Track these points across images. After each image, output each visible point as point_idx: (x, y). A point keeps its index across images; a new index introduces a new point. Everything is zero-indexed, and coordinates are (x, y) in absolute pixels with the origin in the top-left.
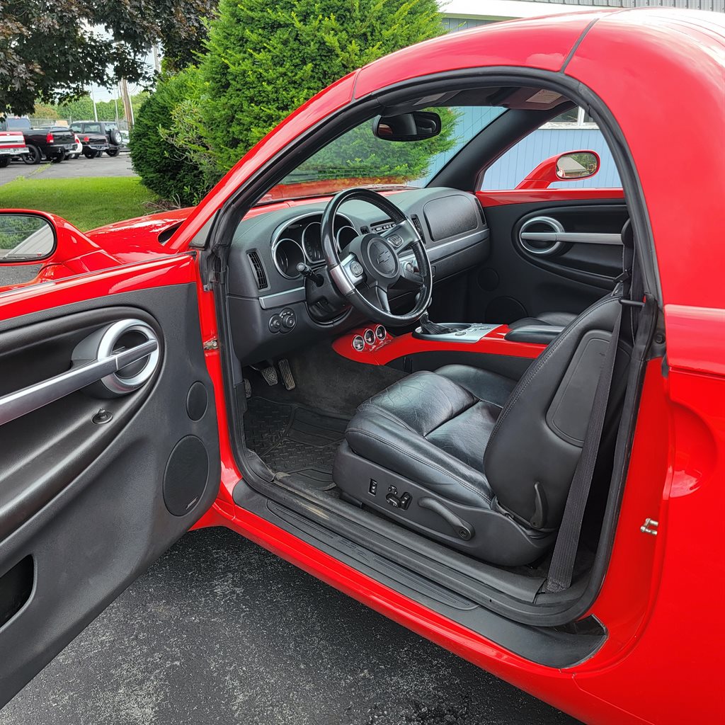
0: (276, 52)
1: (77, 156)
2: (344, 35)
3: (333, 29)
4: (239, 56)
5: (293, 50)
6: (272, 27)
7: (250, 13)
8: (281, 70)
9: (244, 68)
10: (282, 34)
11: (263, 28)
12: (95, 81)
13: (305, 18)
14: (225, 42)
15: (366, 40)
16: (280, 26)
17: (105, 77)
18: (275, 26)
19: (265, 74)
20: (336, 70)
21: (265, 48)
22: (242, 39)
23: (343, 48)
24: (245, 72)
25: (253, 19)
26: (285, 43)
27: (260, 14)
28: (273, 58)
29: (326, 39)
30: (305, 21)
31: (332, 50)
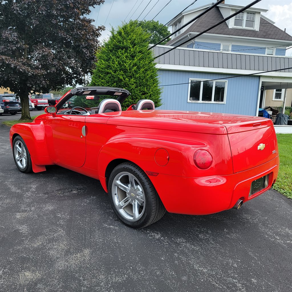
0: (107, 80)
1: (66, 108)
2: (125, 76)
3: (122, 75)
4: (98, 81)
5: (112, 79)
7: (102, 70)
8: (108, 84)
9: (99, 83)
10: (109, 75)
11: (105, 74)
12: (69, 84)
14: (95, 76)
15: (132, 77)
16: (109, 73)
17: (72, 83)
18: (108, 73)
21: (104, 79)
22: (100, 76)
23: (124, 79)
25: (103, 71)
26: (110, 77)
27: (104, 70)
28: (106, 81)
29: (120, 77)
30: (115, 73)
31: (121, 80)
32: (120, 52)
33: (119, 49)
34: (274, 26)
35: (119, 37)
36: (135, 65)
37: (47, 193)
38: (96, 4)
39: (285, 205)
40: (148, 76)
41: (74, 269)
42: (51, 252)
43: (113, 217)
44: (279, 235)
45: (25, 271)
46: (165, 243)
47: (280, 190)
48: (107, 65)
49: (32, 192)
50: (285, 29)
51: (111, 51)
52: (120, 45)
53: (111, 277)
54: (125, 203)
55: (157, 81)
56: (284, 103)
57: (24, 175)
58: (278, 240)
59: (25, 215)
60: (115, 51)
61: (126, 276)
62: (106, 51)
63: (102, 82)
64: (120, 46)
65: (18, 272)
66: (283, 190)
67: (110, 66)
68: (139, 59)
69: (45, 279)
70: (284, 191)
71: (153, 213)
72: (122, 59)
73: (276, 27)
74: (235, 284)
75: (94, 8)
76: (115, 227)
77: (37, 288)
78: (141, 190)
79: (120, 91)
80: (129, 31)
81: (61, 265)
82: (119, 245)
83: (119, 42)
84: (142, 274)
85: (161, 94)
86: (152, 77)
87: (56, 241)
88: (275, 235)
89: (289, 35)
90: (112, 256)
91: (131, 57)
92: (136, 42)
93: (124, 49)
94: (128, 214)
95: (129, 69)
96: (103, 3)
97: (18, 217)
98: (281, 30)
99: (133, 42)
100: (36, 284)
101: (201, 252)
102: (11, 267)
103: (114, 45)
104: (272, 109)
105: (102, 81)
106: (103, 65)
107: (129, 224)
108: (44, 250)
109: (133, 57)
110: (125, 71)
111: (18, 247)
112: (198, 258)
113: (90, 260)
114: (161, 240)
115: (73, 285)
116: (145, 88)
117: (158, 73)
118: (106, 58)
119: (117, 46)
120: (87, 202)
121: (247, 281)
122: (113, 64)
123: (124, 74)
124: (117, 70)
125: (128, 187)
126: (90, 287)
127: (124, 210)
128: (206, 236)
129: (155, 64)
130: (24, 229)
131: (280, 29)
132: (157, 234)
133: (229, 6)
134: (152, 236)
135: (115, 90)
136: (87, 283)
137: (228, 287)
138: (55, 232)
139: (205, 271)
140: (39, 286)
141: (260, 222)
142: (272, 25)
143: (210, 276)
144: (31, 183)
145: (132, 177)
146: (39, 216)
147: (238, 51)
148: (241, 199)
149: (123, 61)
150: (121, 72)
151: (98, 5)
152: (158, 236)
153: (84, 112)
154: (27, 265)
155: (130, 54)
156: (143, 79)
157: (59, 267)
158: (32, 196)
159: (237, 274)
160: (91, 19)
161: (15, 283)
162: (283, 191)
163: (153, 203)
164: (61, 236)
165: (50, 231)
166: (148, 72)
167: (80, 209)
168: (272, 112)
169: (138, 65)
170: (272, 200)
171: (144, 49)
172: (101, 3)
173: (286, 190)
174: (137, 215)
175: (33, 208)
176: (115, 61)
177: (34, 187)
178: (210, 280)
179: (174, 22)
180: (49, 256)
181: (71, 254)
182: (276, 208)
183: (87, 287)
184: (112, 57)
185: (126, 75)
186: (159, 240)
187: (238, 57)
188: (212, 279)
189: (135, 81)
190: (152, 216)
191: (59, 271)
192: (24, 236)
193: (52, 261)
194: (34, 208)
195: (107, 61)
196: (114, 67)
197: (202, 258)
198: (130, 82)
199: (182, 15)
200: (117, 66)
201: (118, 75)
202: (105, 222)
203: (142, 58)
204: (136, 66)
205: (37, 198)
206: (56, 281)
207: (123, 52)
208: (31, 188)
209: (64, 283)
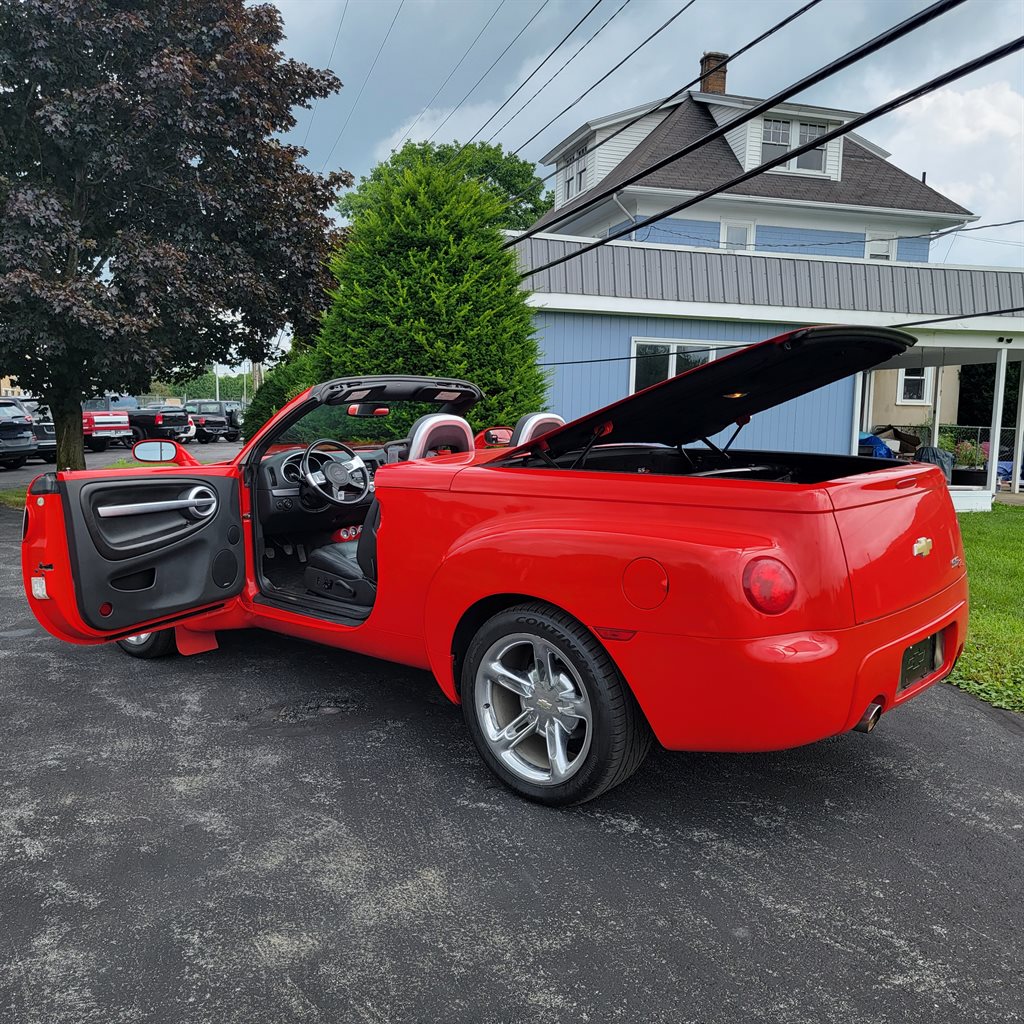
0: (373, 347)
2: (432, 335)
3: (423, 330)
4: (341, 349)
5: (387, 345)
6: (372, 327)
8: (375, 362)
9: (344, 359)
10: (379, 332)
11: (363, 327)
13: (399, 321)
15: (453, 338)
16: (378, 326)
18: (373, 326)
19: (362, 365)
20: (424, 363)
21: (362, 344)
22: (346, 334)
23: (431, 345)
24: (345, 362)
25: (355, 319)
26: (381, 340)
27: (361, 316)
28: (369, 352)
29: (416, 337)
30: (398, 323)
31: (421, 347)
32: (414, 256)
33: (408, 247)
34: (887, 163)
35: (409, 209)
36: (465, 298)
37: (242, 717)
38: (315, 95)
39: (989, 728)
40: (505, 336)
41: (412, 924)
42: (326, 882)
43: (479, 779)
44: (989, 810)
45: (268, 934)
46: (659, 843)
47: (968, 684)
48: (369, 299)
49: (194, 714)
50: (924, 174)
51: (383, 254)
52: (413, 234)
53: (527, 939)
54: (518, 731)
55: (535, 349)
56: (935, 412)
57: (146, 664)
58: (988, 823)
59: (198, 781)
60: (396, 254)
61: (568, 934)
62: (367, 255)
63: (354, 356)
64: (412, 238)
65: (246, 937)
66: (977, 682)
67: (379, 302)
68: (477, 281)
69: (334, 951)
70: (982, 687)
71: (615, 756)
72: (422, 280)
73: (896, 169)
74: (888, 941)
75: (309, 107)
76: (492, 805)
77: (320, 976)
78: (570, 686)
79: (454, 387)
80: (441, 189)
81: (366, 911)
82: (522, 853)
83: (409, 224)
84: (615, 926)
85: (548, 391)
86: (517, 337)
87: (327, 852)
88: (977, 810)
89: (937, 194)
90: (511, 885)
91: (450, 272)
92: (465, 224)
93: (428, 249)
94: (529, 764)
95: (447, 312)
96: (337, 92)
97: (181, 788)
98: (912, 178)
99: (456, 226)
100: (314, 965)
101: (771, 865)
102: (220, 924)
103: (391, 235)
104: (897, 435)
105: (355, 350)
106: (357, 298)
107: (537, 793)
108: (299, 878)
109: (456, 273)
110: (433, 318)
111: (219, 873)
112: (768, 881)
113: (448, 897)
114: (645, 835)
115: (423, 962)
116: (498, 371)
117: (537, 324)
118: (367, 276)
119: (401, 238)
120: (380, 737)
121: (922, 931)
122: (391, 294)
123: (427, 327)
124: (406, 316)
125: (529, 681)
126: (476, 967)
127: (515, 752)
128: (775, 821)
129: (526, 295)
130: (213, 821)
131: (907, 176)
132: (628, 819)
133: (744, 103)
134: (612, 826)
135: (439, 384)
136: (462, 955)
137: (870, 950)
138: (316, 825)
139: (796, 911)
140: (323, 969)
141: (926, 778)
142: (882, 160)
143: (811, 923)
144: (176, 688)
145: (546, 647)
146: (245, 784)
147: (785, 247)
148: (876, 701)
149: (424, 287)
150: (419, 322)
151: (322, 96)
152: (632, 827)
153: (342, 454)
154: (268, 919)
155: (448, 265)
156: (488, 345)
157: (363, 918)
158: (197, 726)
159: (888, 917)
160: (295, 147)
161: (252, 967)
162: (977, 687)
163: (618, 721)
164: (338, 836)
165: (298, 823)
166: (507, 322)
167: (366, 760)
168: (899, 442)
169: (474, 298)
170: (947, 714)
171: (490, 249)
172: (332, 92)
173: (986, 684)
174: (563, 766)
175: (216, 763)
176: (400, 286)
177: (192, 699)
178: (814, 934)
179: (561, 152)
180: (321, 892)
181: (386, 885)
182: (966, 735)
183: (467, 967)
184: (388, 273)
185: (433, 330)
186: (636, 835)
187: (788, 268)
188: (822, 932)
189: (465, 349)
190: (615, 763)
191: (368, 930)
192: (223, 842)
193: (336, 906)
194: (219, 761)
195: (371, 287)
196: (395, 306)
197: (777, 880)
198: (450, 354)
199: (589, 130)
200: (405, 301)
201: (410, 331)
202: (459, 792)
203: (485, 278)
204: (467, 302)
205: (217, 733)
206: (371, 955)
207: (424, 256)
208: (184, 703)
209: (393, 958)
